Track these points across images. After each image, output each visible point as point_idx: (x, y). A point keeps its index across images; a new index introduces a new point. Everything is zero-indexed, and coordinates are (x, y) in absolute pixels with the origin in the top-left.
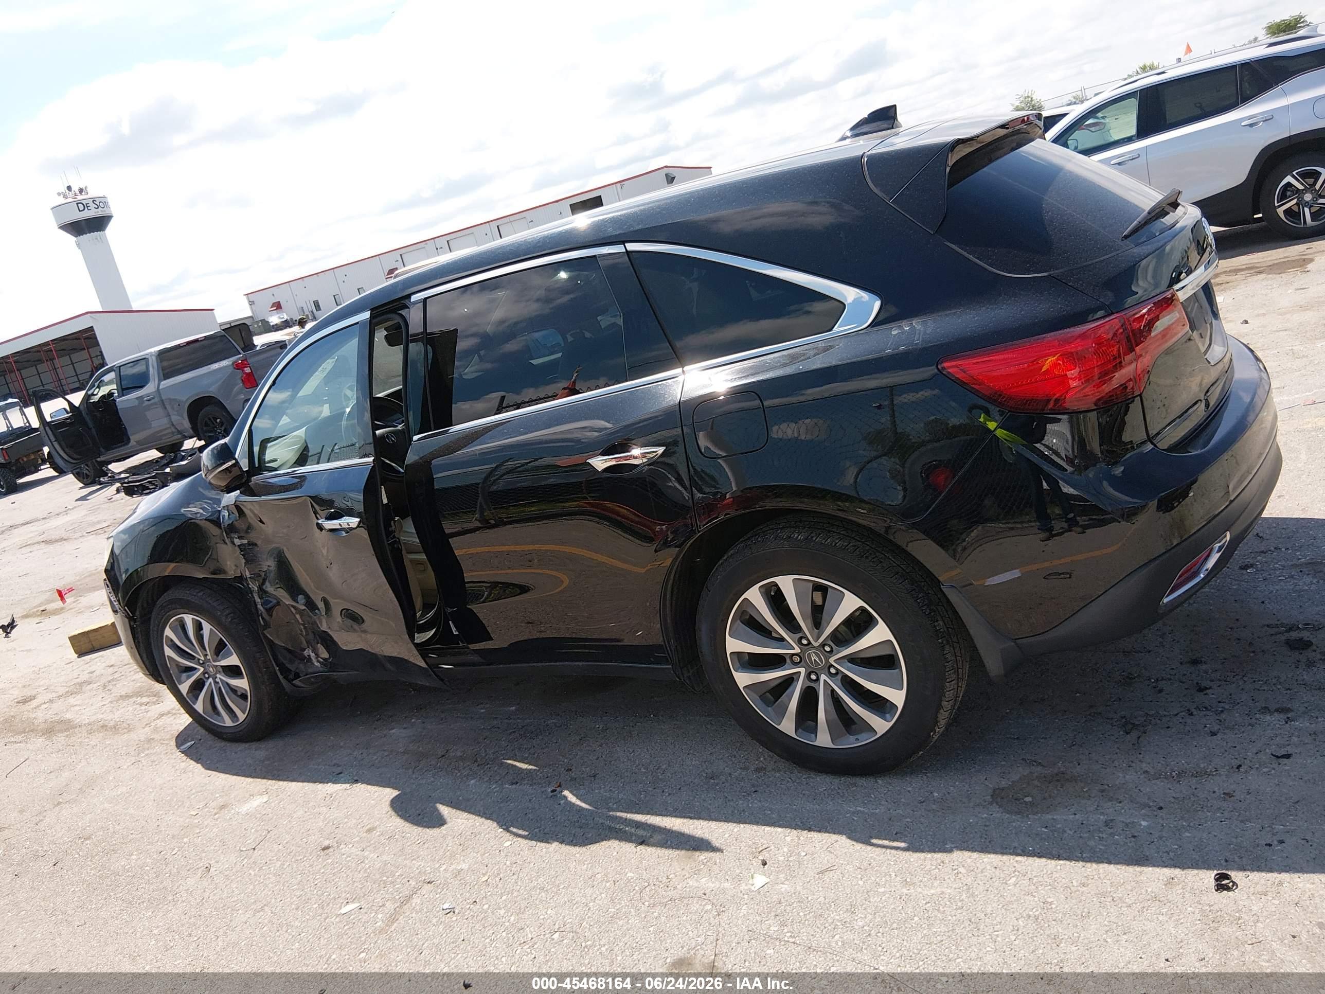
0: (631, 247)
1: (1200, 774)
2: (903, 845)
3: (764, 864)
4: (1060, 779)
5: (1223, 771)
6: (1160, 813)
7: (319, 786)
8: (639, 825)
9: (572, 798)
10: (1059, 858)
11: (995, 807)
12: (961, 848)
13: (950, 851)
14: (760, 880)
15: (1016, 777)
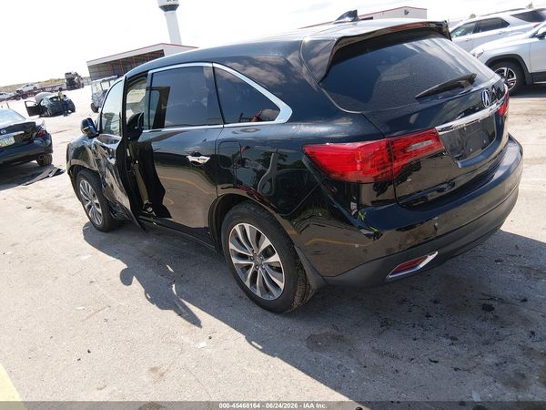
0: (215, 65)
1: (394, 357)
2: (260, 347)
3: (210, 338)
4: (339, 338)
5: (404, 359)
6: (363, 369)
7: (108, 257)
8: (185, 307)
9: (174, 288)
10: (309, 374)
11: (305, 343)
12: (279, 357)
13: (274, 356)
14: (203, 344)
15: (323, 332)
